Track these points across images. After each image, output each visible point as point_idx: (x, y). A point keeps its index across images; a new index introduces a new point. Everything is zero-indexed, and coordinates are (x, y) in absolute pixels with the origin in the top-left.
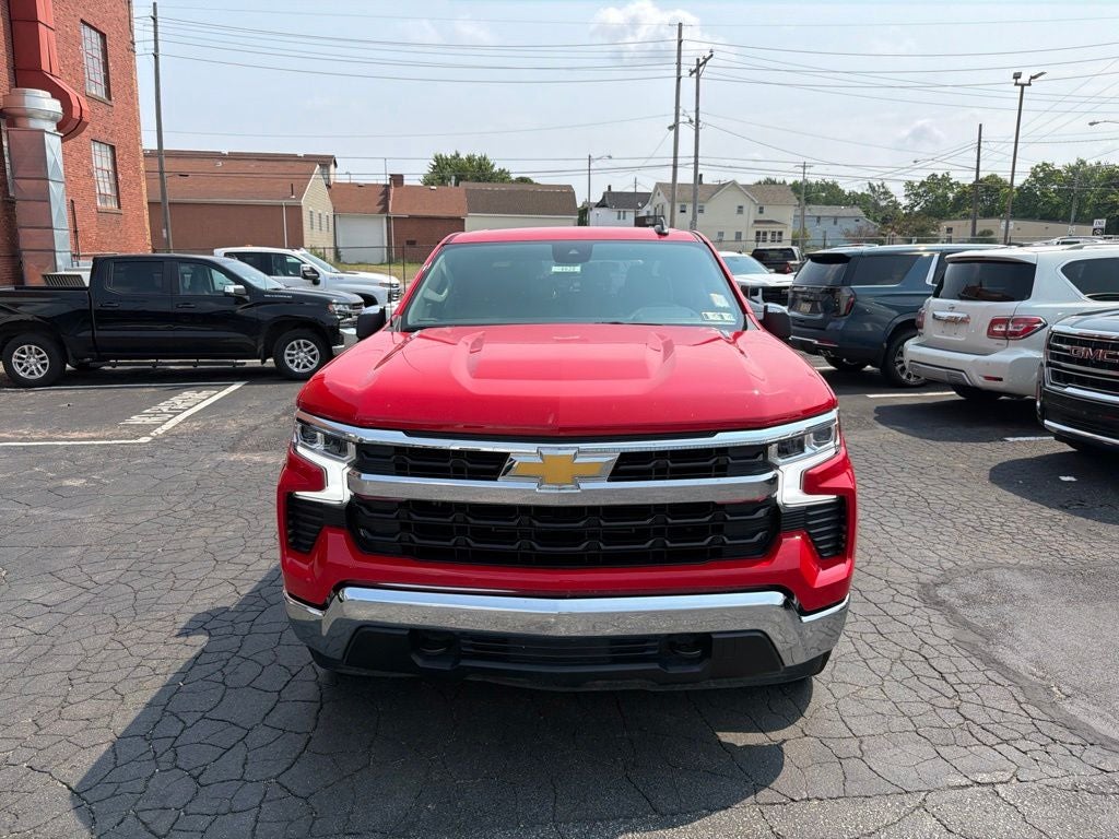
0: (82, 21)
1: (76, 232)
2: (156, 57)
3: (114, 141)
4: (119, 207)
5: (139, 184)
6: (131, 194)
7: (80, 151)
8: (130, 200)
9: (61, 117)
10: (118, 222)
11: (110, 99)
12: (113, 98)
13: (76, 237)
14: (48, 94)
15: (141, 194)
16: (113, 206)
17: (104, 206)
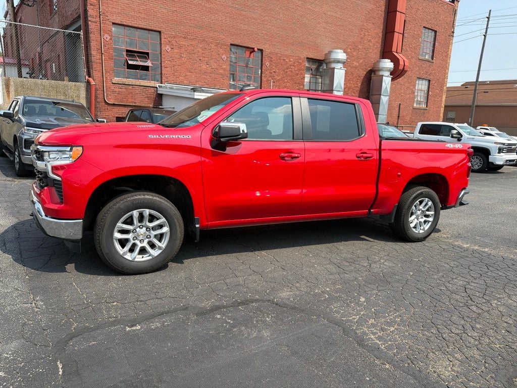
0: (424, 27)
1: (399, 117)
2: (485, 36)
3: (431, 78)
4: (427, 107)
5: (441, 97)
6: (435, 101)
7: (409, 83)
8: (434, 104)
9: (392, 69)
10: (424, 113)
11: (432, 59)
12: (434, 59)
13: (398, 119)
14: (389, 60)
15: (441, 101)
16: (424, 106)
17: (418, 106)
